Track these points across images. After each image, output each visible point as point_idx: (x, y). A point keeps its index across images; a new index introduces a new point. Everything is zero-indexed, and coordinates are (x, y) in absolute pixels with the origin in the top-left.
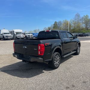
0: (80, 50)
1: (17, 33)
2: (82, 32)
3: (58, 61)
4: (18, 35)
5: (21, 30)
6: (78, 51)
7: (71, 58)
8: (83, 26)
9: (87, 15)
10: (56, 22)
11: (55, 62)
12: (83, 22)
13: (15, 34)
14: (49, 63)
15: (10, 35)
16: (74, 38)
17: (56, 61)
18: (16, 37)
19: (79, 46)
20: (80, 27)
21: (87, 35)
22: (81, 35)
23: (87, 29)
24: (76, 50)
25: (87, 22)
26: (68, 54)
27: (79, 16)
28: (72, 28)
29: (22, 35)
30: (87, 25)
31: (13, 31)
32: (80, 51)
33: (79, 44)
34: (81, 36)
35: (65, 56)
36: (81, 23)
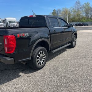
0: (76, 41)
1: (10, 22)
2: (82, 21)
3: (43, 59)
4: (10, 24)
5: (15, 19)
6: (74, 43)
7: (64, 53)
8: (83, 14)
9: (88, 3)
10: (54, 10)
11: (38, 61)
12: (84, 10)
13: (7, 23)
14: (26, 64)
15: (2, 24)
16: (69, 27)
17: (39, 59)
18: (9, 26)
19: (75, 37)
20: (80, 16)
21: (87, 25)
22: (81, 24)
23: (88, 18)
24: (71, 42)
25: (88, 10)
26: (59, 47)
27: (79, 4)
28: (71, 17)
29: (16, 24)
30: (87, 14)
31: (6, 20)
32: (76, 43)
33: (76, 34)
34: (81, 26)
35: (54, 51)
36: (81, 12)
